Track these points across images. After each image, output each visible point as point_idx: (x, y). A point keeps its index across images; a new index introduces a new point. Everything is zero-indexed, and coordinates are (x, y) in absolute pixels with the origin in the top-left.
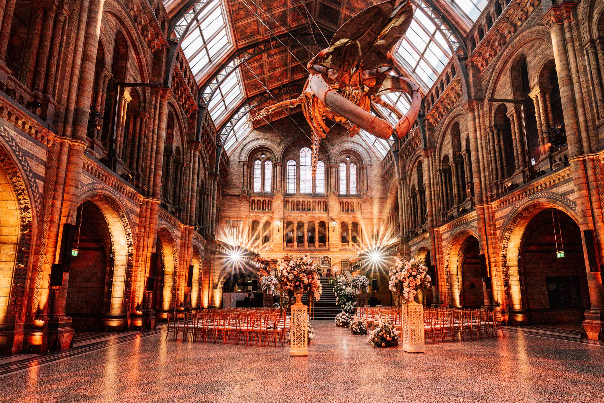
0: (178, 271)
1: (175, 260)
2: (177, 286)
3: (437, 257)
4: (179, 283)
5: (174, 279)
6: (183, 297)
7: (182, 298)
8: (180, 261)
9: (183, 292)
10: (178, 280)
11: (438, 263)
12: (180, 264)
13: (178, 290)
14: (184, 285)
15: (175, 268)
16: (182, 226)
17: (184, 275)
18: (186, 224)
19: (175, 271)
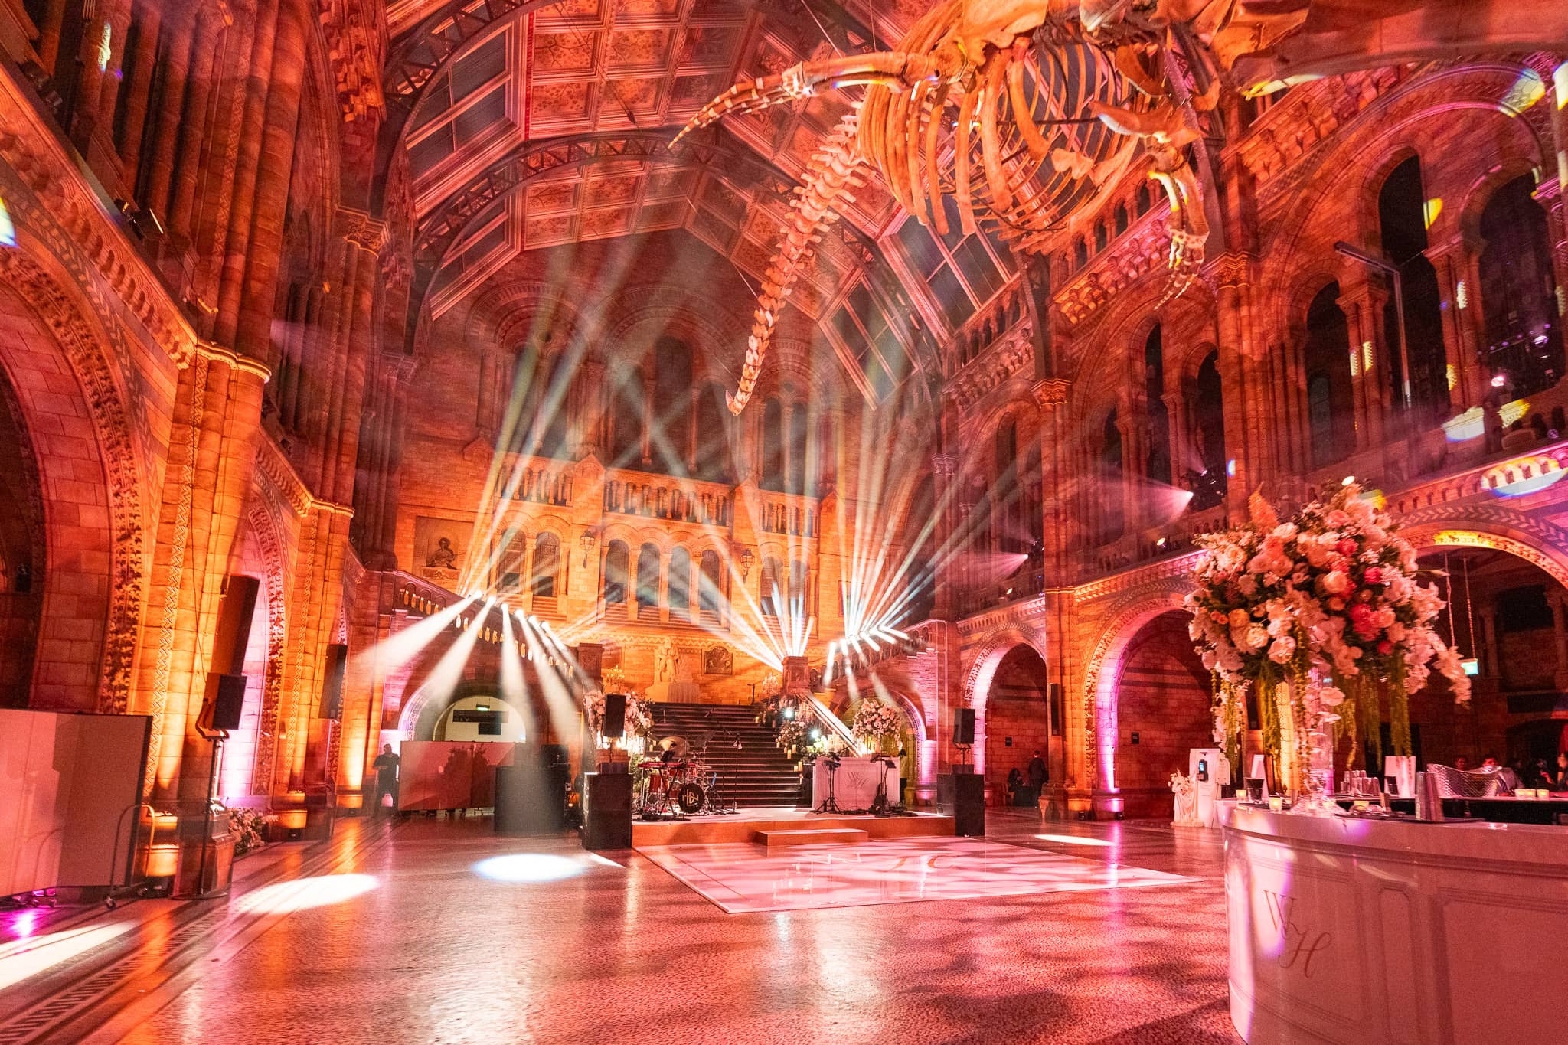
0: (283, 659)
1: (277, 622)
2: (278, 713)
3: (1067, 662)
4: (287, 702)
5: (269, 689)
6: (301, 752)
7: (296, 759)
8: (293, 626)
9: (302, 736)
10: (282, 694)
11: (1067, 678)
12: (293, 638)
13: (283, 729)
14: (304, 710)
15: (275, 649)
16: (308, 501)
17: (309, 676)
18: (320, 496)
19: (272, 662)
